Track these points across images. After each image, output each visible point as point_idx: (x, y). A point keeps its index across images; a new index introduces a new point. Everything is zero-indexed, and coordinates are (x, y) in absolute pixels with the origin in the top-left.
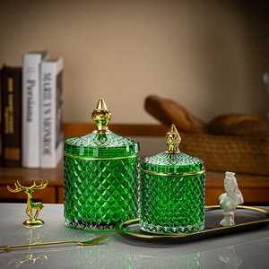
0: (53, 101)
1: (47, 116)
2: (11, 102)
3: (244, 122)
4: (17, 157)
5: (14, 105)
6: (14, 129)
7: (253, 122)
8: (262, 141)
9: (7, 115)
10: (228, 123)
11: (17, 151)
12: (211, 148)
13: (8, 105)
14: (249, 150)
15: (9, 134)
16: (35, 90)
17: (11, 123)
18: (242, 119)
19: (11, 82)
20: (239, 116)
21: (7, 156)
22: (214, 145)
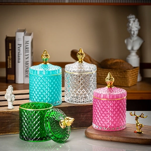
0: (30, 53)
1: (27, 60)
2: (10, 54)
3: (116, 62)
4: (14, 79)
5: (12, 55)
6: (12, 66)
7: (120, 62)
8: (125, 71)
9: (8, 60)
10: (109, 63)
11: (14, 76)
12: (101, 74)
13: (9, 56)
14: (118, 75)
15: (10, 68)
16: (22, 48)
17: (11, 63)
18: (115, 61)
19: (10, 45)
20: (114, 60)
21: (8, 79)
22: (103, 73)
